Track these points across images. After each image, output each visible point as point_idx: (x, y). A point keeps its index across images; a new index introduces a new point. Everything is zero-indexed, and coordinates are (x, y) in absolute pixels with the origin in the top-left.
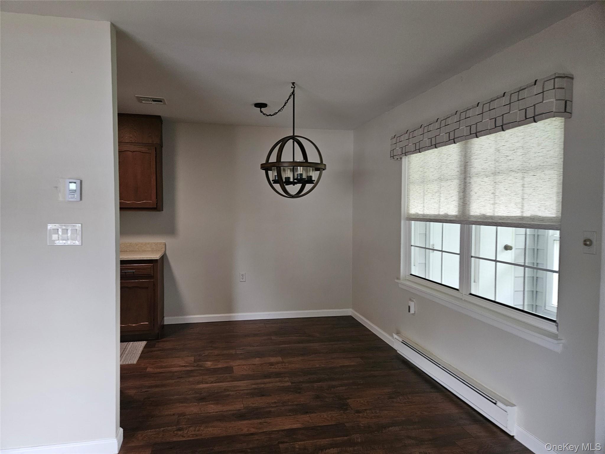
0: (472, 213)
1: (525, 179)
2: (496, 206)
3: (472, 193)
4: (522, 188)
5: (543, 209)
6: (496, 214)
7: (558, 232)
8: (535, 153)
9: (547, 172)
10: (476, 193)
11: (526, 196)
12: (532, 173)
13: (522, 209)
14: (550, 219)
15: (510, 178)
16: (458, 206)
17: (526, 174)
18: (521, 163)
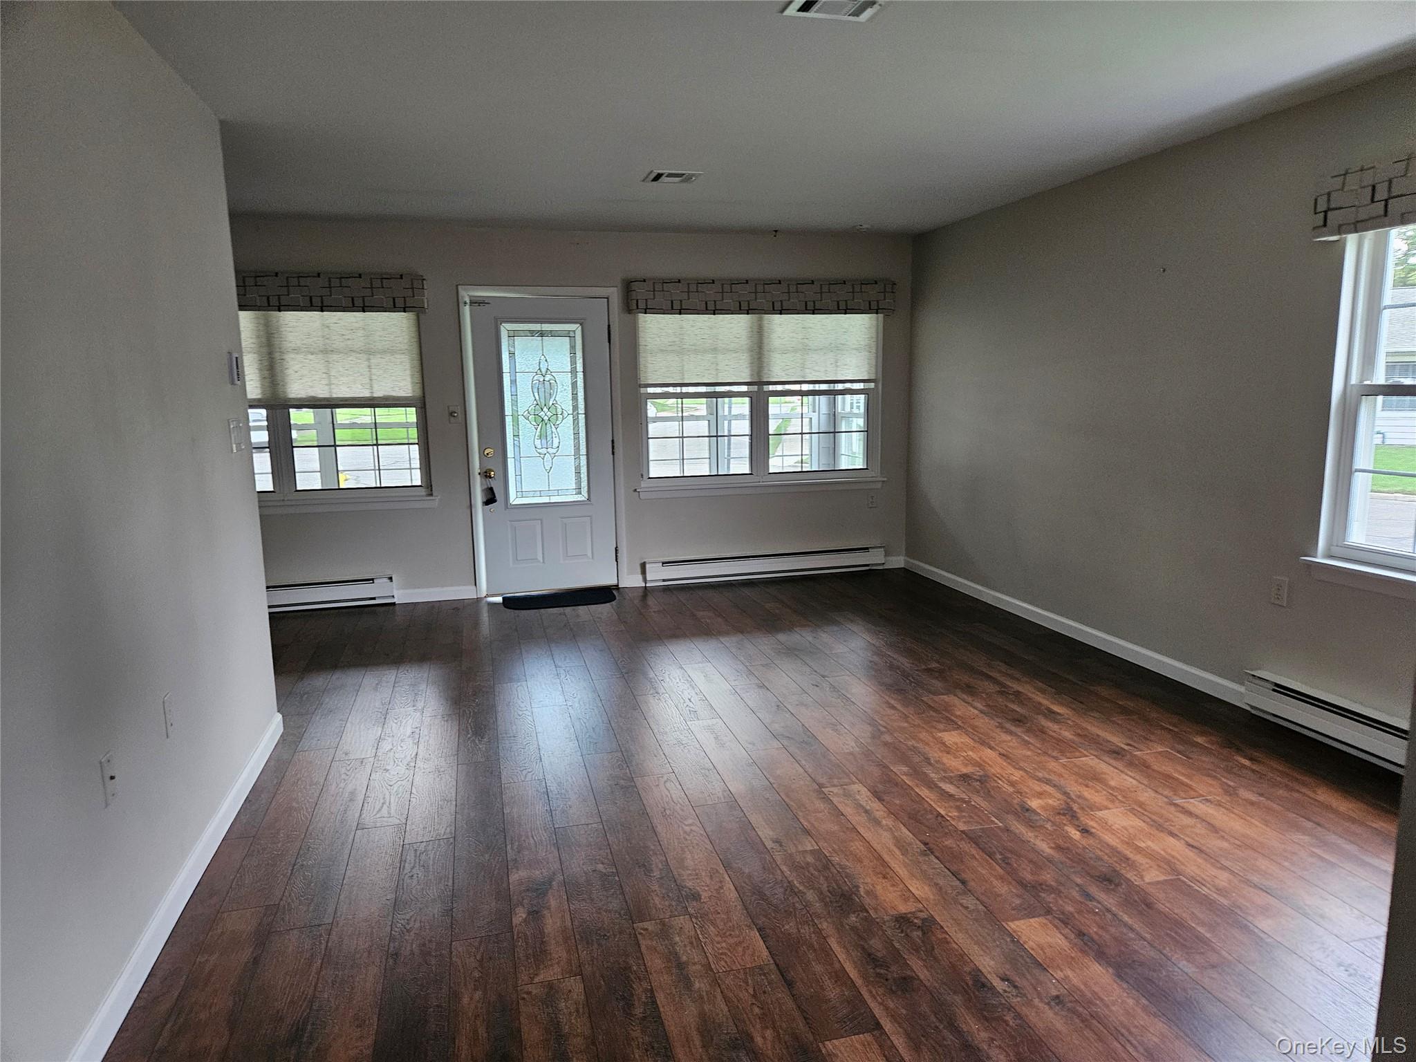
0: (292, 396)
1: (372, 361)
2: (333, 386)
3: (290, 371)
4: (368, 369)
5: (397, 389)
6: (334, 396)
7: (414, 409)
8: (381, 336)
9: (398, 356)
10: (296, 372)
11: (374, 377)
12: (379, 356)
13: (372, 389)
14: (406, 398)
15: (350, 359)
16: (261, 388)
17: (372, 357)
18: (363, 344)
